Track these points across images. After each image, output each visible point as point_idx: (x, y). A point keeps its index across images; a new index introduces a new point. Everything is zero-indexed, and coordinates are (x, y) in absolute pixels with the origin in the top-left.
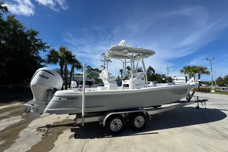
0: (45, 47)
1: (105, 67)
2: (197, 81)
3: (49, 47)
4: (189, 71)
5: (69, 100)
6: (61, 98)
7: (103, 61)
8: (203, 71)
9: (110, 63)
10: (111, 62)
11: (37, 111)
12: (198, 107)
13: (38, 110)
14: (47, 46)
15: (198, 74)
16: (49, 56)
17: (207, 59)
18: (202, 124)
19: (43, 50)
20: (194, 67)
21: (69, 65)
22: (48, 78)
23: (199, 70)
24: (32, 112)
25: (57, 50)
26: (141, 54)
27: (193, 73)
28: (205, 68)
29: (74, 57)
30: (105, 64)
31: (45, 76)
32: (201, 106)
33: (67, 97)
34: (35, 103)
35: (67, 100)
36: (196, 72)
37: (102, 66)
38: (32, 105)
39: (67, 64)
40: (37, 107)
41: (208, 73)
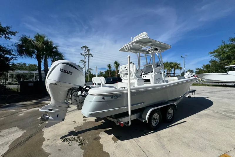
0: (7, 33)
1: (85, 62)
2: (191, 75)
3: (15, 33)
4: (167, 66)
5: (113, 99)
6: (104, 97)
7: (83, 55)
8: (177, 67)
9: (91, 58)
10: (92, 56)
11: (57, 117)
12: (189, 97)
13: (58, 115)
14: (12, 31)
15: (173, 69)
16: (20, 46)
17: (182, 56)
18: (205, 110)
19: (4, 36)
20: (171, 63)
21: (50, 58)
22: (72, 74)
23: (174, 66)
24: (50, 119)
25: (32, 38)
26: (159, 48)
27: (170, 68)
28: (179, 64)
29: (56, 49)
30: (85, 59)
31: (68, 71)
32: (192, 96)
33: (111, 95)
34: (54, 107)
35: (112, 99)
36: (172, 67)
37: (82, 61)
38: (50, 110)
39: (47, 57)
40: (58, 111)
41: (181, 68)
